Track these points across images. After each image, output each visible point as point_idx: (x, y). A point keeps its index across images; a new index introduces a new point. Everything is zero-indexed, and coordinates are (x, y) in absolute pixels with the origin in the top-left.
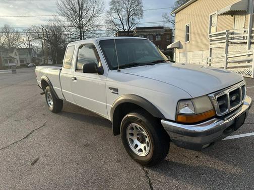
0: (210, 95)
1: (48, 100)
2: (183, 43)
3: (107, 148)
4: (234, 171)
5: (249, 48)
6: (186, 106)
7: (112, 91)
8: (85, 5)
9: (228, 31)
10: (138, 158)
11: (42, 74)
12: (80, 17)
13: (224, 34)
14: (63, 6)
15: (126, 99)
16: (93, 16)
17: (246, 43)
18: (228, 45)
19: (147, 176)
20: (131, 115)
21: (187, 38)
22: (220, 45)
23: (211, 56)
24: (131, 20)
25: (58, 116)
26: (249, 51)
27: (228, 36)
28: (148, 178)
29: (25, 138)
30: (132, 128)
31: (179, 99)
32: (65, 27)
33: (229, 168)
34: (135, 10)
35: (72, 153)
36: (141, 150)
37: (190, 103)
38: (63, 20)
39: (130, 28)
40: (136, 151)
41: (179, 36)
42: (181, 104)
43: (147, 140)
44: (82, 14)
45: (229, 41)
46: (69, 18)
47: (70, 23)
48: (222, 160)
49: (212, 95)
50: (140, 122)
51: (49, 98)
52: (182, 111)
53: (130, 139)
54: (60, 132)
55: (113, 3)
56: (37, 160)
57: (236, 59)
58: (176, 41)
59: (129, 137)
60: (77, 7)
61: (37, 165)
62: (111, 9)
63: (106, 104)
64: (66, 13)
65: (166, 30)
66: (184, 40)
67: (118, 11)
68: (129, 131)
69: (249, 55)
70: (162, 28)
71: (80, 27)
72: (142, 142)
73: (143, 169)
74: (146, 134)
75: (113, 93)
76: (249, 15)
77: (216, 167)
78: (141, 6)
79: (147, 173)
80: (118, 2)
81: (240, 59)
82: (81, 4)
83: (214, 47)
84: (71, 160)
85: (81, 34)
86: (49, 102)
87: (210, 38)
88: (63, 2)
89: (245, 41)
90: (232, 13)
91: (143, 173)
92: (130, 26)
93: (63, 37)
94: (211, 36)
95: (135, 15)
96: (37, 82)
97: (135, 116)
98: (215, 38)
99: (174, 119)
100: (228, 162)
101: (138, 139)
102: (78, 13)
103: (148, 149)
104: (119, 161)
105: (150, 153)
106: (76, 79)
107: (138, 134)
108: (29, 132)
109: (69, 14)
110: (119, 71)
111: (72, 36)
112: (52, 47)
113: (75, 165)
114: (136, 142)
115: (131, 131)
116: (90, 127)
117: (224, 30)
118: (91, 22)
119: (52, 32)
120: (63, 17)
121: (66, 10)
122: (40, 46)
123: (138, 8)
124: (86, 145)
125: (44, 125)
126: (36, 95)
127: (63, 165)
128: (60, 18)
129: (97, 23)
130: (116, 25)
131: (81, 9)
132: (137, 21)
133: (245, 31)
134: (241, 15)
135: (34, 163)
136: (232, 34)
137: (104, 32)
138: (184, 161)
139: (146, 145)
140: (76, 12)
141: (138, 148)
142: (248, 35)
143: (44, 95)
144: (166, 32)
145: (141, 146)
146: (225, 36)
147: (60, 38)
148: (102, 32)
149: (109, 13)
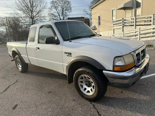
0: (132, 53)
1: (17, 64)
2: (97, 27)
3: (64, 93)
4: (145, 98)
5: (135, 28)
6: (119, 61)
7: (67, 54)
8: (34, 4)
9: (123, 18)
10: (87, 97)
11: (12, 47)
12: (32, 11)
13: (121, 20)
14: (19, 4)
15: (77, 59)
16: (40, 11)
17: (133, 25)
18: (123, 27)
19: (95, 108)
20: (81, 70)
21: (99, 24)
22: (119, 27)
23: (114, 33)
24: (64, 13)
25: (26, 74)
26: (136, 29)
27: (123, 22)
28: (96, 109)
29: (4, 91)
30: (82, 78)
31: (115, 57)
32: (21, 18)
33: (142, 97)
34: (67, 7)
35: (41, 98)
36: (88, 92)
37: (122, 58)
38: (21, 13)
39: (64, 18)
40: (85, 92)
41: (94, 22)
42: (116, 59)
43: (93, 84)
44: (32, 9)
45: (124, 25)
46: (24, 12)
47: (25, 15)
48: (136, 93)
49: (133, 53)
50: (88, 73)
51: (18, 63)
52: (117, 64)
53: (81, 85)
54: (29, 85)
55: (53, 2)
56: (17, 105)
57: (129, 35)
58: (93, 25)
59: (80, 84)
60: (29, 5)
61: (17, 109)
62: (52, 6)
63: (62, 64)
64: (22, 9)
65: (86, 19)
66: (98, 24)
67: (56, 8)
68: (80, 80)
69: (136, 32)
70: (83, 18)
71: (32, 18)
72: (89, 86)
73: (91, 103)
74: (92, 81)
75: (68, 56)
76: (134, 10)
77: (135, 97)
78: (70, 5)
79: (94, 106)
80: (56, 2)
81: (131, 34)
82: (31, 3)
83: (115, 28)
84: (41, 103)
85: (33, 22)
86: (18, 66)
87: (113, 23)
88: (20, 2)
89: (132, 24)
90: (124, 8)
91: (91, 106)
92: (64, 17)
93: (21, 24)
94: (114, 22)
95: (67, 10)
96: (8, 53)
97: (85, 70)
98: (116, 23)
99: (112, 69)
100: (140, 94)
101: (86, 85)
102: (30, 9)
103: (94, 90)
104: (74, 100)
105: (96, 93)
106: (39, 48)
107: (86, 82)
108: (7, 87)
109: (24, 9)
110: (71, 41)
111: (27, 24)
112: (13, 31)
113: (45, 106)
114: (85, 86)
115: (81, 80)
116: (49, 80)
117: (120, 18)
118: (39, 14)
119: (13, 21)
120: (20, 12)
121: (22, 7)
122: (5, 31)
123: (68, 6)
124: (50, 92)
125: (17, 81)
126: (7, 62)
127: (36, 107)
128: (19, 12)
129: (43, 15)
130: (55, 16)
131: (32, 6)
132: (68, 14)
133: (132, 19)
134: (129, 9)
135: (14, 108)
136: (125, 20)
137: (48, 20)
138: (115, 96)
139: (92, 88)
140: (29, 8)
141: (87, 90)
142: (134, 21)
143: (14, 62)
144: (86, 21)
145: (89, 89)
146: (121, 22)
147: (18, 25)
148: (46, 20)
149: (50, 9)
